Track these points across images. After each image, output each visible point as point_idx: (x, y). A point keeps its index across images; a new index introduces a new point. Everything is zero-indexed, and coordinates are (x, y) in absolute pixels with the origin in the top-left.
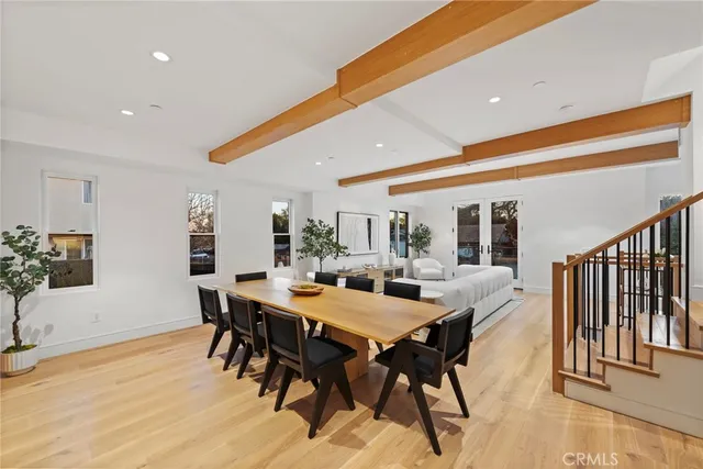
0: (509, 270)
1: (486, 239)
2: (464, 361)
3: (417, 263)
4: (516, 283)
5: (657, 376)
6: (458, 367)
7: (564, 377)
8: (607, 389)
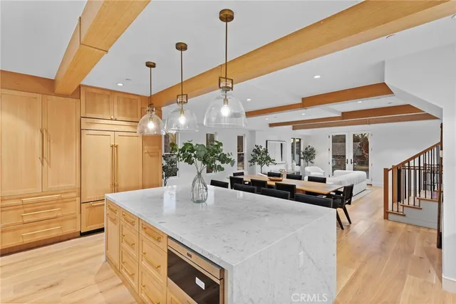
0: (364, 173)
1: (349, 156)
2: (349, 203)
3: (307, 169)
4: (368, 181)
5: (421, 209)
6: (347, 206)
7: (388, 213)
8: (404, 215)
